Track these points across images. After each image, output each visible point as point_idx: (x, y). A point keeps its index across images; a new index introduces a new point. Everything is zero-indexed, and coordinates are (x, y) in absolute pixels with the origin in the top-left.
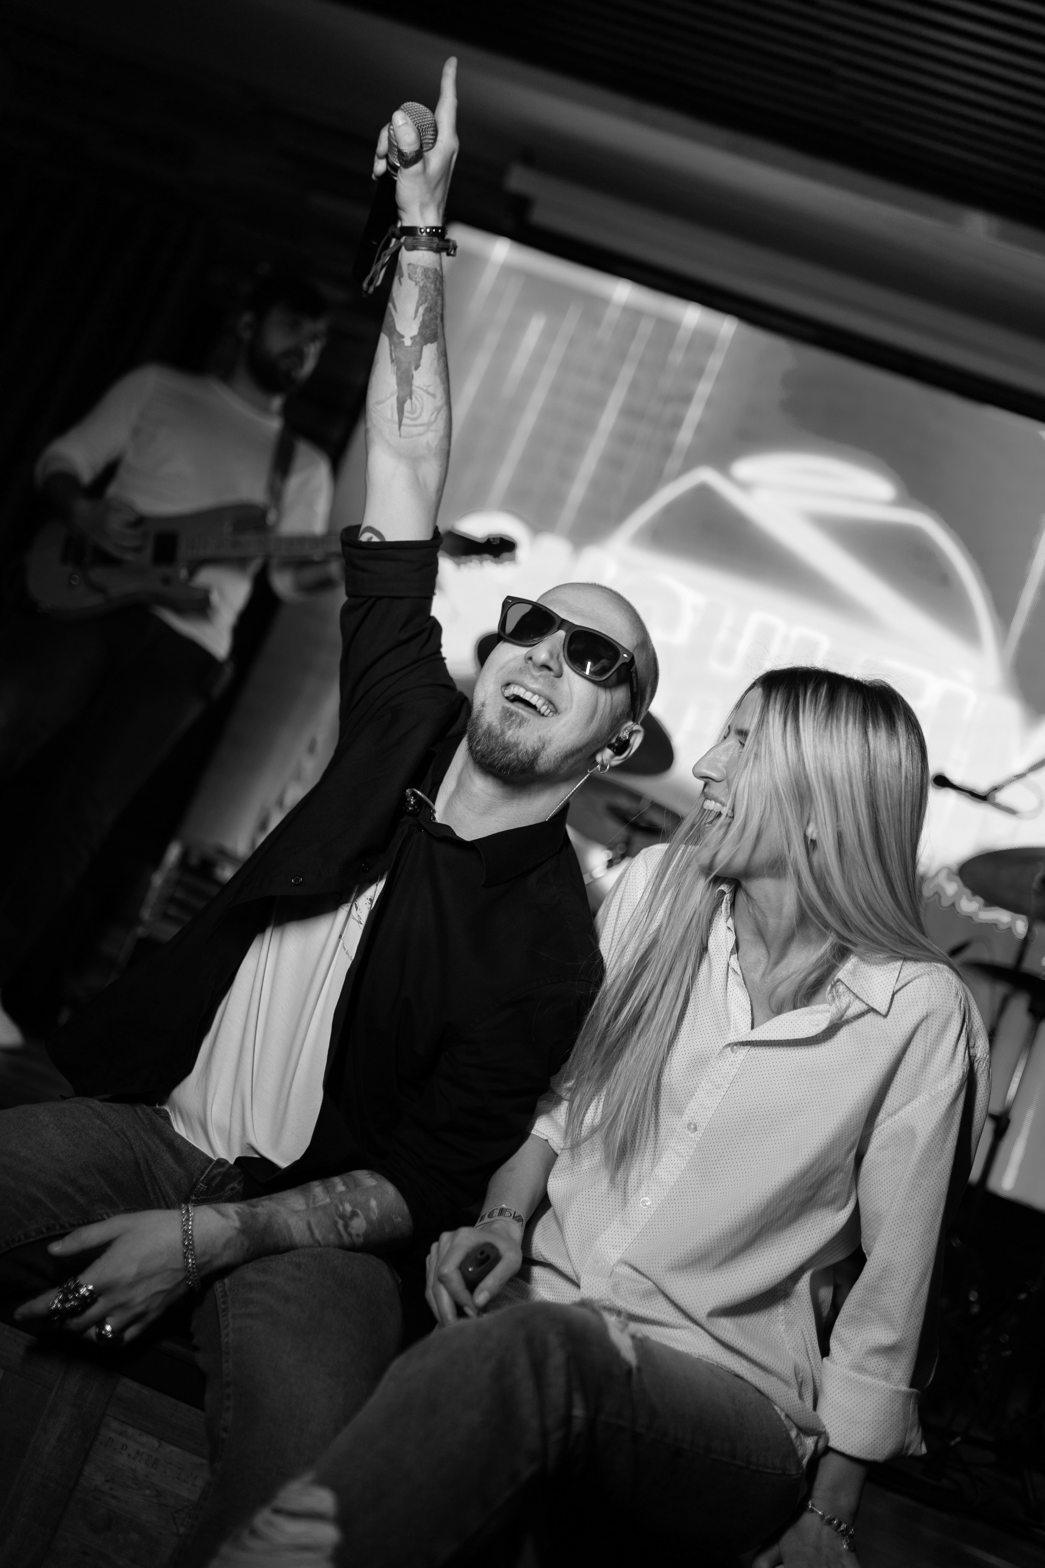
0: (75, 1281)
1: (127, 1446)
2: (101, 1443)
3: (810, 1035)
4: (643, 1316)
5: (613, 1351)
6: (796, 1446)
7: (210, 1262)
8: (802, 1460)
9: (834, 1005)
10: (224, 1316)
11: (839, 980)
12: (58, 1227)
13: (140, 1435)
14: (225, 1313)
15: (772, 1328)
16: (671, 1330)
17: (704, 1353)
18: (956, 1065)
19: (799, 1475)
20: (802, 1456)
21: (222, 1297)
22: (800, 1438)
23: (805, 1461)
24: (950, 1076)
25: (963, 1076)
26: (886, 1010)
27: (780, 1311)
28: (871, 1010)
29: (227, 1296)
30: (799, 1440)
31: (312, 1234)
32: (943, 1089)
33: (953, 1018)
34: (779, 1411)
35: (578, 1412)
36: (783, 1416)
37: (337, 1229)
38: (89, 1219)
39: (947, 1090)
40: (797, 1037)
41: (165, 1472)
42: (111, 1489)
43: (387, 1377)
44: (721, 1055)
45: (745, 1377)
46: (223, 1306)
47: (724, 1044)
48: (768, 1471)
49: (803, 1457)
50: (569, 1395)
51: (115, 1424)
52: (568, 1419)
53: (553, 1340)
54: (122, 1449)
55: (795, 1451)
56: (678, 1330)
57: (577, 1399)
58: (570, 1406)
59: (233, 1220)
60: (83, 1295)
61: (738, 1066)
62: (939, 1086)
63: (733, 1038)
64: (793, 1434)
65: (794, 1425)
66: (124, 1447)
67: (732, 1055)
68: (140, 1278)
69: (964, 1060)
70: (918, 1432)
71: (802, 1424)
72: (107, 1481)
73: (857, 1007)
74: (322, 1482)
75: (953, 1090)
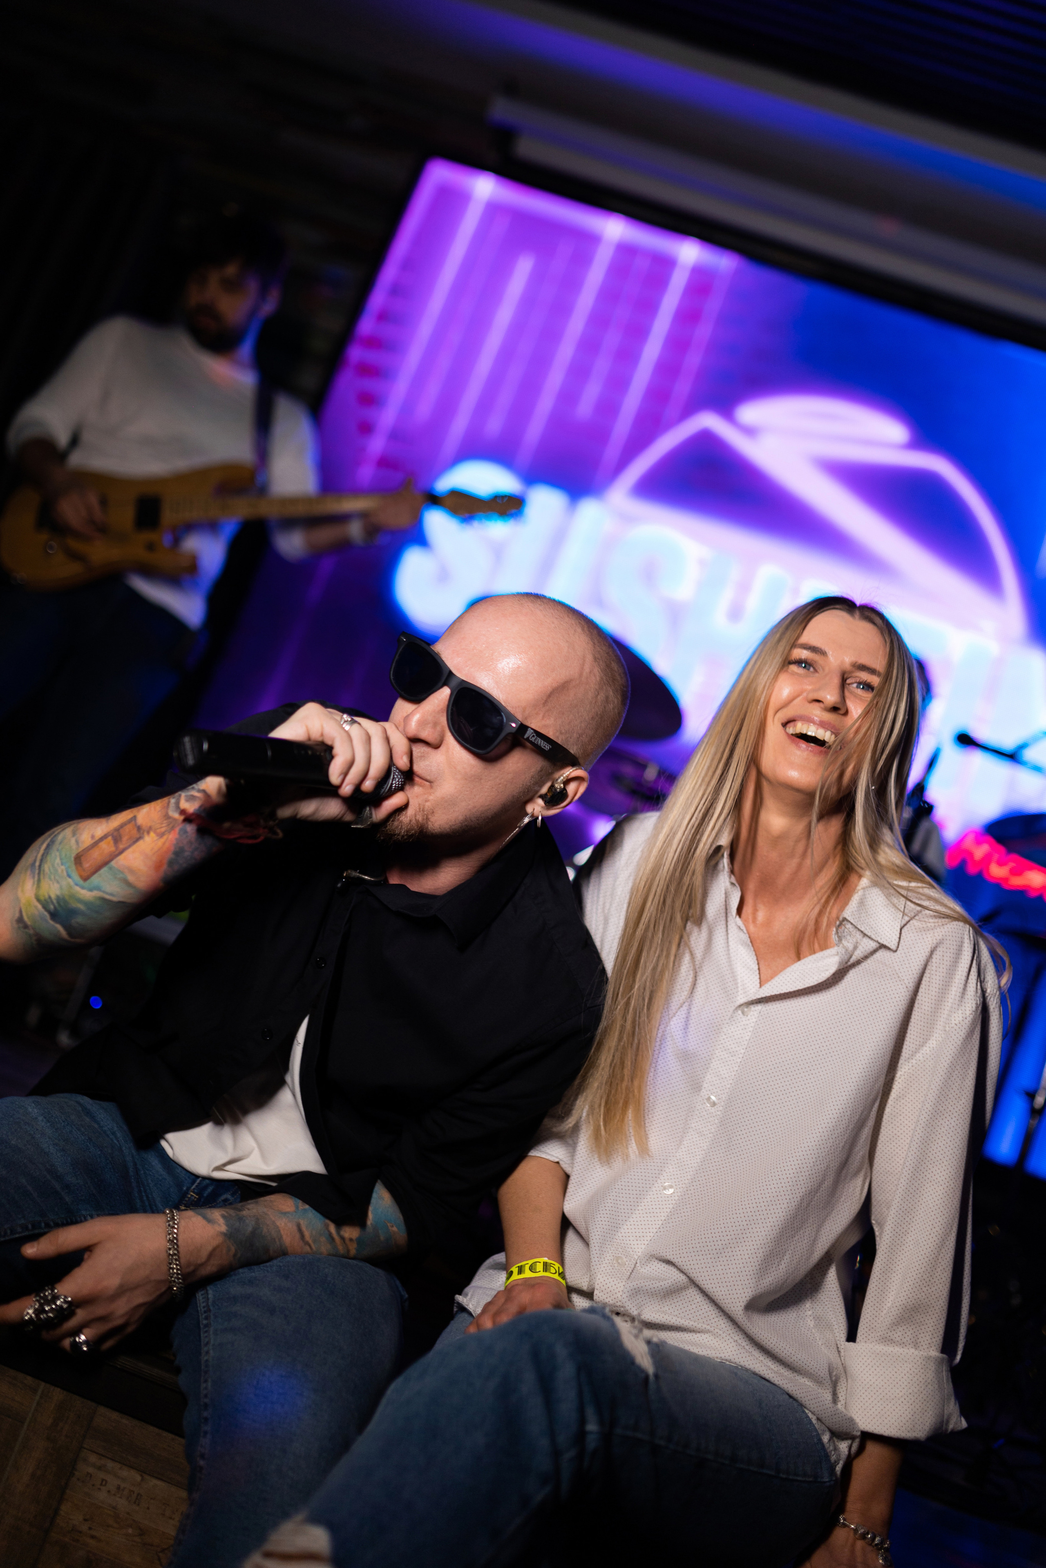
0: (53, 1291)
1: (106, 1482)
2: (78, 1479)
3: (820, 981)
4: (660, 1323)
5: (627, 1360)
6: (828, 1451)
7: (194, 1271)
8: (836, 1466)
9: (841, 945)
10: (206, 1332)
11: (845, 919)
12: (43, 1225)
13: (120, 1468)
14: (207, 1329)
15: (801, 1324)
16: (690, 1334)
17: (727, 1357)
18: (969, 997)
19: (832, 1483)
20: (835, 1462)
21: (205, 1312)
22: (834, 1441)
23: (839, 1468)
24: (963, 1008)
25: (977, 1008)
26: (896, 944)
27: (807, 1306)
28: (882, 946)
29: (210, 1311)
30: (832, 1444)
31: (302, 1236)
32: (957, 1022)
33: (964, 949)
34: (810, 1415)
35: (592, 1427)
36: (814, 1421)
37: (329, 1231)
38: (72, 1219)
39: (962, 1022)
40: (807, 985)
41: (148, 1508)
42: (90, 1528)
43: (384, 1401)
44: (732, 1019)
45: (772, 1380)
46: (205, 1322)
47: (734, 1008)
48: (799, 1478)
49: (837, 1462)
50: (581, 1410)
51: (93, 1458)
52: (581, 1435)
53: (561, 1351)
54: (101, 1485)
55: (827, 1456)
56: (698, 1335)
57: (590, 1413)
58: (582, 1421)
59: (219, 1225)
60: (61, 1307)
61: (751, 1029)
62: (953, 1020)
63: (742, 999)
64: (826, 1438)
65: (827, 1429)
66: (104, 1482)
67: (744, 1018)
68: (122, 1291)
69: (977, 992)
70: (955, 1404)
71: (835, 1428)
72: (85, 1520)
73: (867, 945)
74: (315, 1519)
75: (967, 1022)
